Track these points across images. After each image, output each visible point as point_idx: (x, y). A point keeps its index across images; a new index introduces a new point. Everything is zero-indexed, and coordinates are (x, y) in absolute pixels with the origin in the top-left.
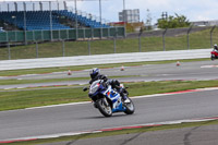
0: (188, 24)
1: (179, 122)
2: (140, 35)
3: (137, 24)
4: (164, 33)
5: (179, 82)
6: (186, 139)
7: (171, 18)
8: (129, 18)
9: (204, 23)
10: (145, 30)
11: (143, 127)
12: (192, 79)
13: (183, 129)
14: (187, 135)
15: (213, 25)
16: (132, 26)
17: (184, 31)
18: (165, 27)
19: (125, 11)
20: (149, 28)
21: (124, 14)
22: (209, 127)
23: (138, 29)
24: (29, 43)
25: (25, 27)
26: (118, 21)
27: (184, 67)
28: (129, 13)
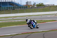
0: (44, 5)
1: (42, 31)
2: (31, 8)
3: (31, 5)
4: (38, 8)
5: (42, 20)
6: (43, 35)
7: (39, 4)
8: (28, 4)
9: (48, 5)
10: (33, 7)
11: (32, 32)
12: (45, 20)
13: (43, 33)
14: (44, 34)
15: (50, 5)
16: (29, 6)
17: (43, 7)
18: (38, 6)
19: (27, 2)
21: (27, 3)
22: (49, 32)
23: (31, 7)
24: (2, 10)
25: (1, 6)
26: (26, 4)
27: (43, 16)
28: (28, 2)
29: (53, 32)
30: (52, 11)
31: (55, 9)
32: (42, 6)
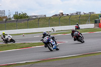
0: (28, 17)
1: (25, 62)
2: (5, 22)
4: (17, 21)
7: (20, 14)
9: (35, 16)
10: (8, 20)
12: (30, 42)
15: (39, 17)
16: (2, 18)
17: (26, 20)
18: (17, 18)
20: (10, 19)
22: (39, 64)
23: (5, 20)
27: (26, 37)
29: (45, 63)
30: (42, 27)
31: (48, 23)
32: (25, 18)
